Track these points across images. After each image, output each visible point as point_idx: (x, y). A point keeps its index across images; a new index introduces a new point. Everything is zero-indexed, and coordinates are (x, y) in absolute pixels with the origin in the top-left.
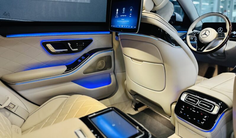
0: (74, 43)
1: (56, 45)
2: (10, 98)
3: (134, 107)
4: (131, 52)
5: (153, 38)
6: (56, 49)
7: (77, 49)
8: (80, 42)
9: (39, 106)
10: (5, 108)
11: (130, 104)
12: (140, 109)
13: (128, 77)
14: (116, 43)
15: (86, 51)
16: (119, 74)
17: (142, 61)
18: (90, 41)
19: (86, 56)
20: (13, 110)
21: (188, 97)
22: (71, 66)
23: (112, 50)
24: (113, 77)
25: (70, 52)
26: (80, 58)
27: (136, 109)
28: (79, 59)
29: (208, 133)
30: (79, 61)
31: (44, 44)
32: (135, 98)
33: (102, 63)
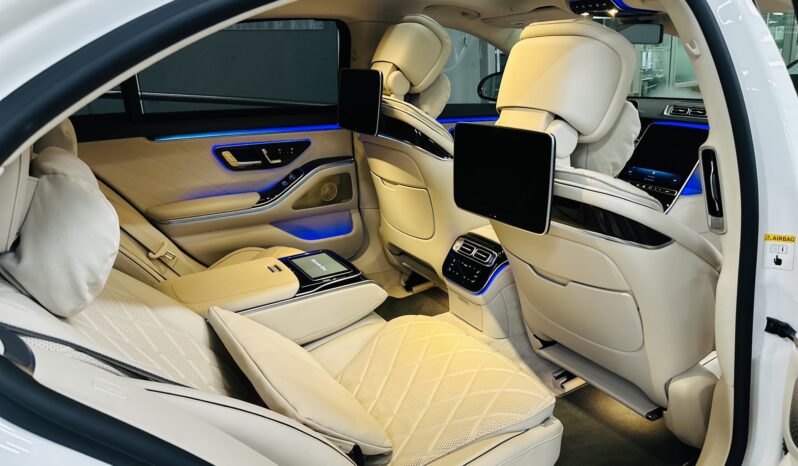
0: (275, 149)
1: (241, 152)
2: (166, 245)
3: (403, 283)
4: (381, 168)
5: (407, 146)
6: (239, 160)
7: (279, 161)
8: (285, 146)
9: (207, 266)
10: (159, 259)
11: (395, 278)
12: (416, 289)
13: (384, 220)
14: (359, 148)
15: (297, 163)
16: (369, 212)
17: (396, 184)
18: (306, 144)
19: (298, 173)
20: (171, 265)
21: (464, 245)
22: (268, 194)
23: (351, 162)
24: (356, 218)
25: (266, 166)
26: (287, 179)
27: (408, 288)
28: (284, 180)
29: (480, 296)
30: (284, 183)
31: (218, 153)
32: (400, 262)
33: (332, 188)
